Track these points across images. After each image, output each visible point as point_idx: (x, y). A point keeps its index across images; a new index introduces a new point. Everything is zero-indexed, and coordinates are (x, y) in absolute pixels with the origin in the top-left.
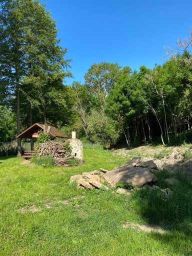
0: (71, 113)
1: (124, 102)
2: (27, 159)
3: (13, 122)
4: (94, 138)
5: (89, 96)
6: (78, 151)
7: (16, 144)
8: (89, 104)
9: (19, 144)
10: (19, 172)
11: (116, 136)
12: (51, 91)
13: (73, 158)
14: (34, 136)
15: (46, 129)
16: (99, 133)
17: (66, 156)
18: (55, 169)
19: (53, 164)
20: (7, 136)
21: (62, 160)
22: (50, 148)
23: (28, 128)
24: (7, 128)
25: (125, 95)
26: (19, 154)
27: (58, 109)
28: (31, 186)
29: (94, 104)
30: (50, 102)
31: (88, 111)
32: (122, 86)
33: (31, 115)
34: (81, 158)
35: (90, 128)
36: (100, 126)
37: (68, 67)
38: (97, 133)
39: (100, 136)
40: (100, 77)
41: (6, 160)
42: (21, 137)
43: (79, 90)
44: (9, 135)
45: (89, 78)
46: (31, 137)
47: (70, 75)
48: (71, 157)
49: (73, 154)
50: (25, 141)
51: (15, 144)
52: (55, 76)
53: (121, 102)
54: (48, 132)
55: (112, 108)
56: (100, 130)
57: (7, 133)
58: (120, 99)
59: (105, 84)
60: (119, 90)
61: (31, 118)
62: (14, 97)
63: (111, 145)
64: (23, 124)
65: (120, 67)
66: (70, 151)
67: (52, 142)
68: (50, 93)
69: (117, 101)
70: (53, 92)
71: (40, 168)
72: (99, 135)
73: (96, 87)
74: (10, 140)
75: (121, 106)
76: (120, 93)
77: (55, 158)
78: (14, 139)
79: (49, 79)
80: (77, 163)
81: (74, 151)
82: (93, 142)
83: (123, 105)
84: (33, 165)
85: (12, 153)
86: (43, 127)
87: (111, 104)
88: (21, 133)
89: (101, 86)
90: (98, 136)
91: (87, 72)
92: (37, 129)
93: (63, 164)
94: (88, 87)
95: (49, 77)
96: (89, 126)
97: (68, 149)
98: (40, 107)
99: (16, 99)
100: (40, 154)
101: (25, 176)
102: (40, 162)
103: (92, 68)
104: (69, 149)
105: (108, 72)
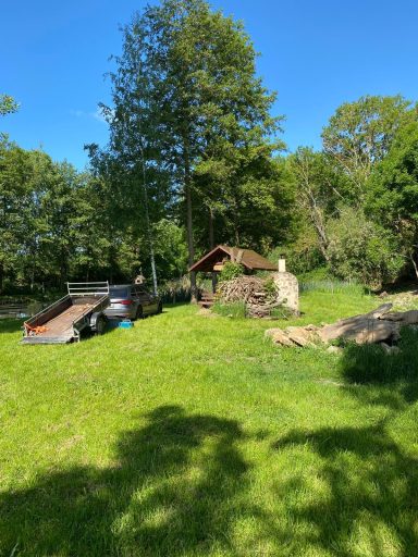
0: (290, 218)
1: (407, 189)
2: (205, 306)
3: (182, 242)
4: (344, 268)
5: (332, 176)
6: (289, 294)
7: (189, 283)
8: (332, 194)
9: (193, 283)
10: (194, 325)
11: (396, 264)
12: (245, 182)
13: (280, 307)
14: (216, 268)
15: (236, 254)
16: (356, 257)
17: (267, 303)
18: (249, 323)
19: (246, 314)
20: (173, 268)
21: (260, 308)
22: (240, 288)
23: (206, 253)
24: (172, 253)
25: (410, 172)
26: (194, 300)
27: (260, 214)
28: (210, 340)
29: (345, 194)
30: (244, 204)
31: (331, 209)
32: (402, 153)
33: (212, 230)
34: (295, 307)
35: (335, 246)
36: (356, 242)
37: (278, 131)
38: (350, 257)
39: (358, 265)
40: (357, 131)
41: (174, 309)
42: (196, 270)
43: (310, 166)
44: (176, 266)
45: (331, 136)
46: (212, 270)
47: (281, 147)
48: (276, 304)
49: (280, 300)
50: (204, 278)
51: (186, 283)
52: (254, 153)
53: (400, 187)
54: (238, 260)
55: (380, 202)
56: (356, 250)
57: (172, 261)
58: (397, 181)
59: (370, 147)
60: (397, 162)
61: (211, 235)
62: (182, 199)
63: (383, 284)
64: (199, 245)
65: (408, 104)
66: (276, 295)
67: (245, 277)
68: (244, 187)
69: (392, 186)
70: (249, 183)
71: (226, 320)
72: (355, 261)
73: (347, 155)
74: (177, 275)
75: (400, 196)
76: (397, 168)
77: (249, 305)
78: (185, 272)
79: (242, 161)
80: (289, 314)
81: (282, 295)
82: (342, 278)
83: (405, 194)
84: (214, 316)
85: (182, 298)
86: (230, 251)
87: (378, 195)
88: (196, 261)
89: (360, 152)
90: (353, 265)
91: (327, 124)
92: (221, 256)
93: (263, 315)
94: (331, 156)
95: (241, 157)
96: (332, 242)
97: (271, 290)
98: (228, 213)
99: (186, 201)
100: (226, 298)
101: (202, 329)
102: (224, 312)
103: (339, 113)
104: (273, 290)
105: (376, 117)
